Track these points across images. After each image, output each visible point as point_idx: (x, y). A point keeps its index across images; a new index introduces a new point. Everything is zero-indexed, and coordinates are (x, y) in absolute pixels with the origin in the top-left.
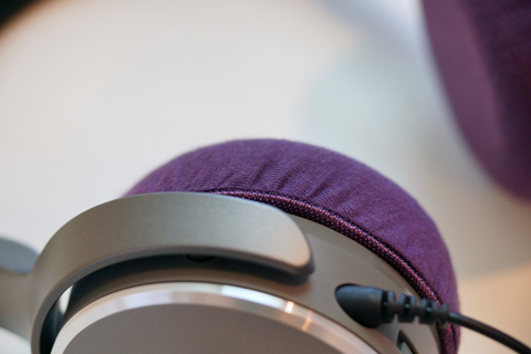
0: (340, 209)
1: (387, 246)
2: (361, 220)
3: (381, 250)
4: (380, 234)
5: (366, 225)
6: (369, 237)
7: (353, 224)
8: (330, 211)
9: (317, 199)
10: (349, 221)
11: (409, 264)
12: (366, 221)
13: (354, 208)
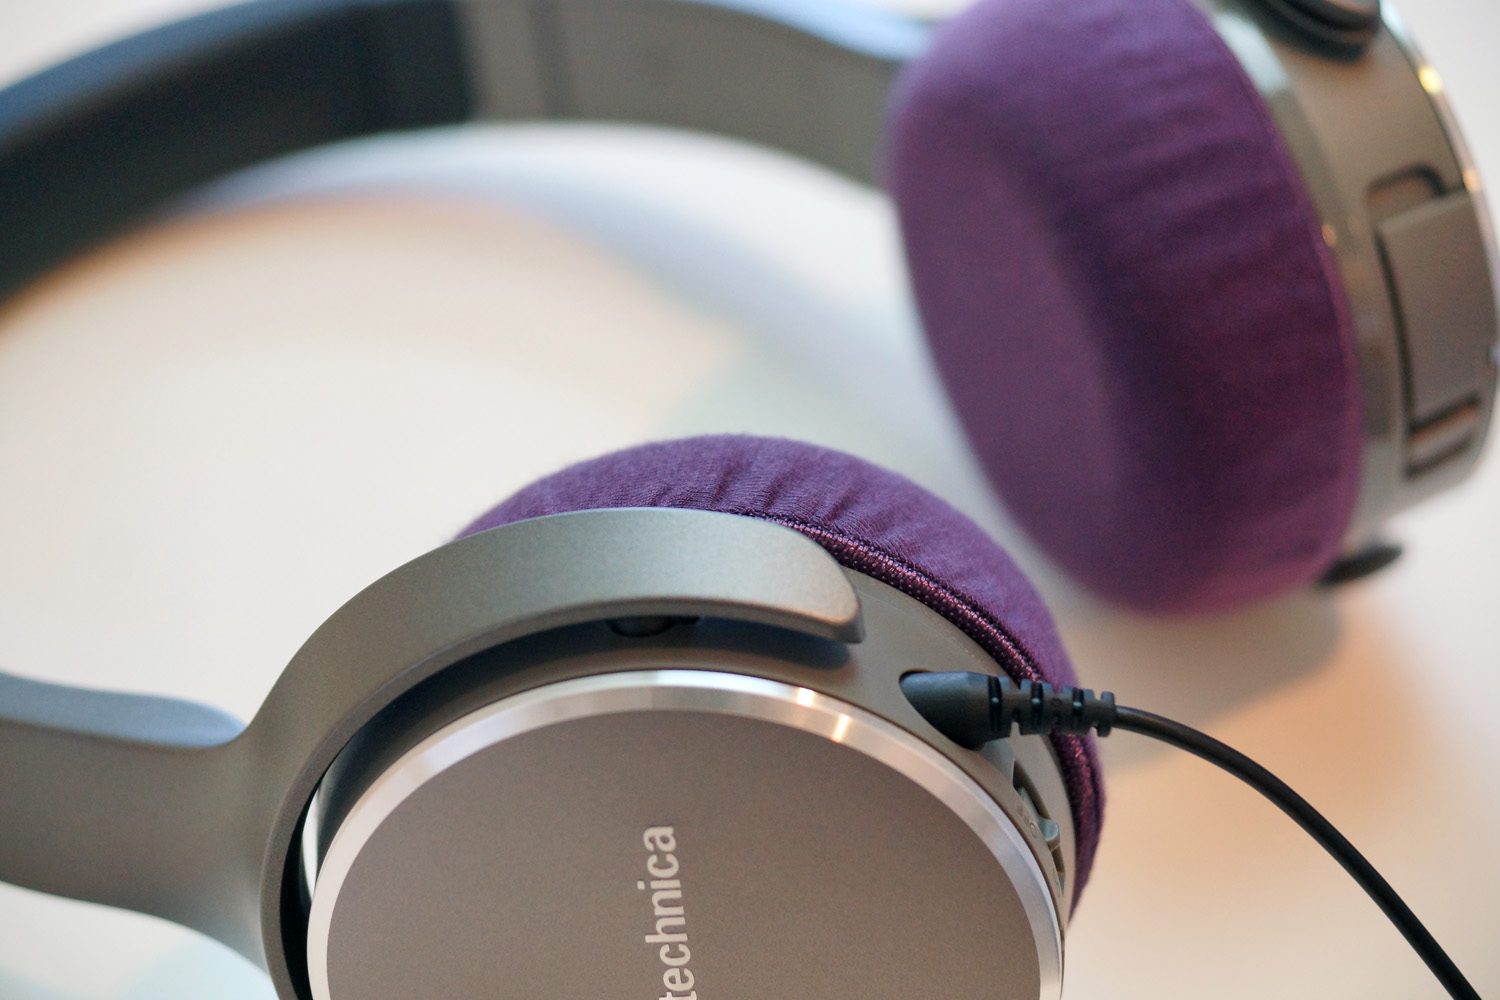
0: (883, 541)
1: (975, 608)
2: (923, 561)
3: (964, 615)
4: (961, 585)
5: (935, 569)
6: (942, 593)
7: (910, 567)
8: (866, 543)
9: (840, 523)
10: (902, 562)
11: (1017, 645)
12: (932, 562)
13: (908, 539)
